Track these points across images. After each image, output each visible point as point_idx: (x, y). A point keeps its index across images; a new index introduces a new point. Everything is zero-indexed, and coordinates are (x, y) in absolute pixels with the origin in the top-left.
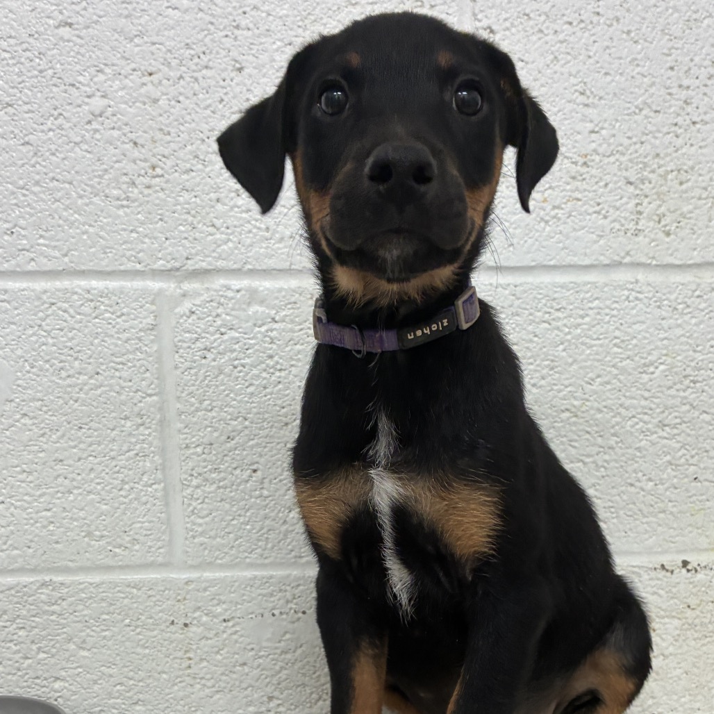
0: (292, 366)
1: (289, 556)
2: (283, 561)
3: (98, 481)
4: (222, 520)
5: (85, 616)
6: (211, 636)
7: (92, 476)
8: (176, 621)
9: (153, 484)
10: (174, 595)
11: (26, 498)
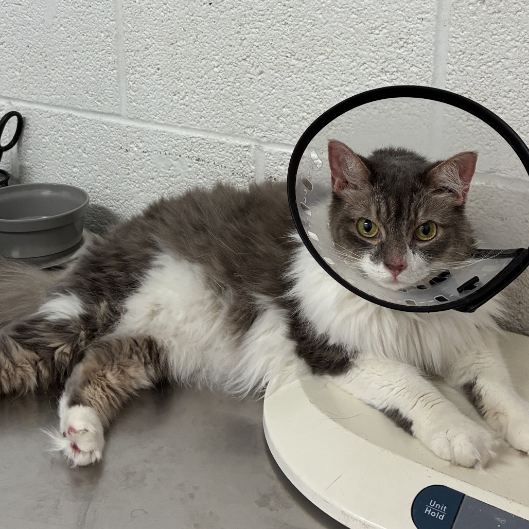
0: (175, 10)
1: (174, 121)
2: (171, 124)
3: (90, 64)
4: (143, 95)
5: (85, 136)
6: (138, 159)
7: (88, 61)
8: (123, 147)
9: (113, 70)
10: (122, 133)
11: (62, 69)
